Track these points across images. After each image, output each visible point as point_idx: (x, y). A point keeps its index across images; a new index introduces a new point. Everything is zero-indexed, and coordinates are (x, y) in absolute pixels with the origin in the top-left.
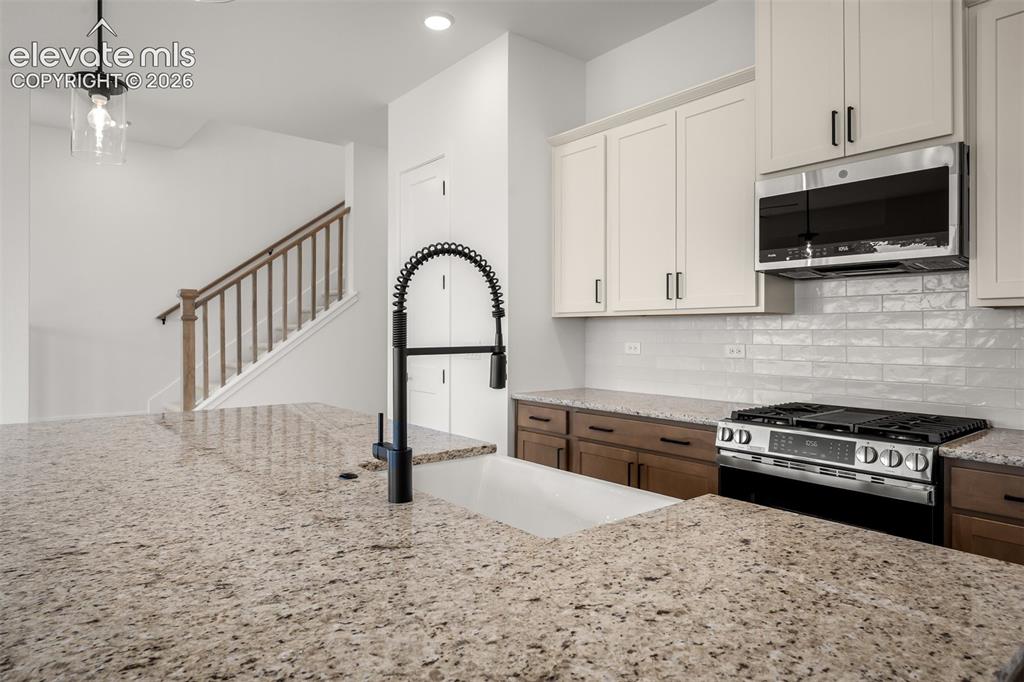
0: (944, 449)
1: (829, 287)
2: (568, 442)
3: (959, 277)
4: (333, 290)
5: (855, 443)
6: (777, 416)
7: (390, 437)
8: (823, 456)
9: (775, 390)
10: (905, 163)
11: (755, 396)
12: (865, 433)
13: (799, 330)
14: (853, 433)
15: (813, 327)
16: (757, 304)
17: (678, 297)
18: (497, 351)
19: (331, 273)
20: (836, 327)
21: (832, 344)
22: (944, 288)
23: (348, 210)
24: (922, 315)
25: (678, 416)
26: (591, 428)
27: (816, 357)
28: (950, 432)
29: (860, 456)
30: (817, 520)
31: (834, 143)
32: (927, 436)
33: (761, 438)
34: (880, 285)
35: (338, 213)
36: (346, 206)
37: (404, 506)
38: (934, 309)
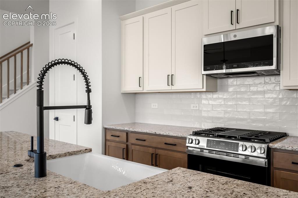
0: (271, 145)
1: (231, 81)
2: (127, 145)
3: (277, 77)
4: (25, 80)
5: (239, 143)
6: (211, 133)
7: (36, 148)
8: (227, 149)
9: (210, 122)
10: (259, 33)
11: (202, 125)
12: (243, 139)
13: (219, 98)
14: (238, 139)
15: (225, 97)
16: (203, 88)
17: (172, 85)
18: (88, 107)
19: (23, 74)
20: (232, 97)
21: (231, 104)
22: (272, 82)
23: (32, 45)
24: (264, 92)
25: (172, 134)
26: (137, 139)
27: (226, 109)
28: (273, 138)
29: (240, 148)
30: (220, 176)
31: (232, 24)
32: (265, 140)
33: (203, 142)
34: (249, 81)
35: (28, 46)
36: (31, 43)
37: (41, 179)
38: (268, 90)
